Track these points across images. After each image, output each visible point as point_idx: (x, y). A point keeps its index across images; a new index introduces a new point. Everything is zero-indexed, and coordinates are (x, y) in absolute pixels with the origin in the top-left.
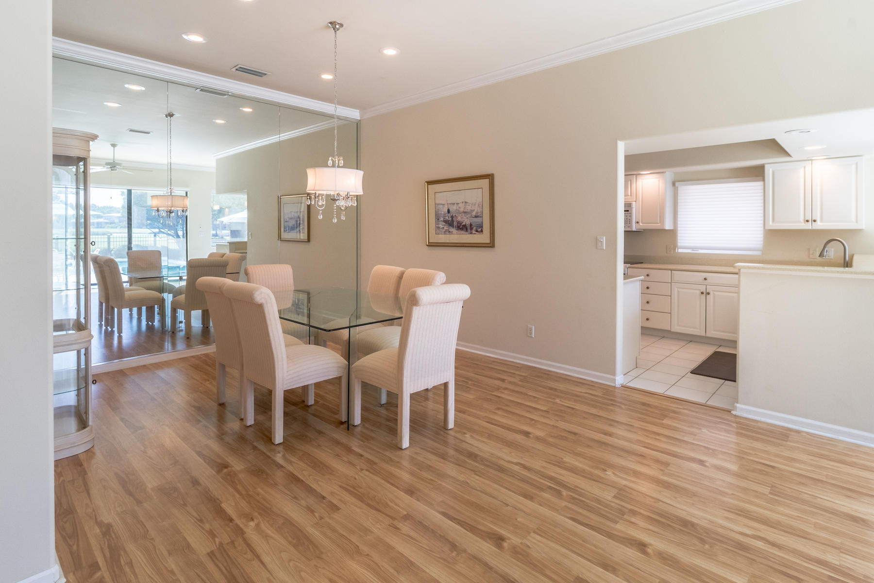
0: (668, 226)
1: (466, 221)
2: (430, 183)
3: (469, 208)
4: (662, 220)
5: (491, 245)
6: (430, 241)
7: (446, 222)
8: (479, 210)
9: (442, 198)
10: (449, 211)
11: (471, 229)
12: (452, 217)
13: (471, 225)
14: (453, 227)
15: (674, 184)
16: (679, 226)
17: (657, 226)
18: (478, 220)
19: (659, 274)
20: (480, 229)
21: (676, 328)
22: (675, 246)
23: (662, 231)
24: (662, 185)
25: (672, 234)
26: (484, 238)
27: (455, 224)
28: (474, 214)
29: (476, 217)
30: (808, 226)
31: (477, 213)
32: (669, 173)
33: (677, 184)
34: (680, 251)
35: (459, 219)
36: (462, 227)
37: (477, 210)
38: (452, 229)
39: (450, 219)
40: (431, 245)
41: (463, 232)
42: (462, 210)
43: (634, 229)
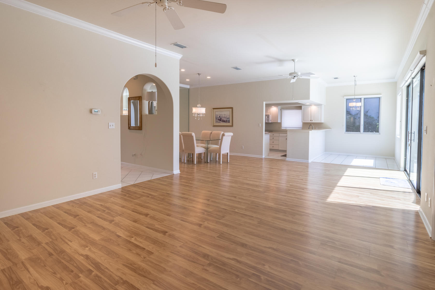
0: (279, 121)
1: (225, 120)
2: (214, 109)
3: (226, 116)
4: (277, 120)
5: (232, 126)
6: (214, 125)
7: (219, 120)
8: (229, 117)
9: (217, 113)
10: (220, 117)
11: (226, 122)
12: (221, 118)
13: (226, 121)
14: (221, 121)
15: (281, 110)
16: (282, 121)
17: (276, 121)
18: (229, 119)
19: (276, 134)
20: (229, 122)
21: (280, 149)
22: (281, 127)
23: (277, 123)
24: (277, 110)
25: (280, 124)
26: (230, 124)
27: (222, 120)
28: (227, 118)
29: (228, 118)
30: (311, 122)
31: (228, 117)
32: (280, 107)
33: (282, 110)
34: (282, 128)
35: (223, 119)
36: (224, 121)
37: (228, 116)
38: (220, 122)
39: (220, 119)
40: (214, 126)
41: (224, 122)
42: (224, 116)
43: (270, 122)
